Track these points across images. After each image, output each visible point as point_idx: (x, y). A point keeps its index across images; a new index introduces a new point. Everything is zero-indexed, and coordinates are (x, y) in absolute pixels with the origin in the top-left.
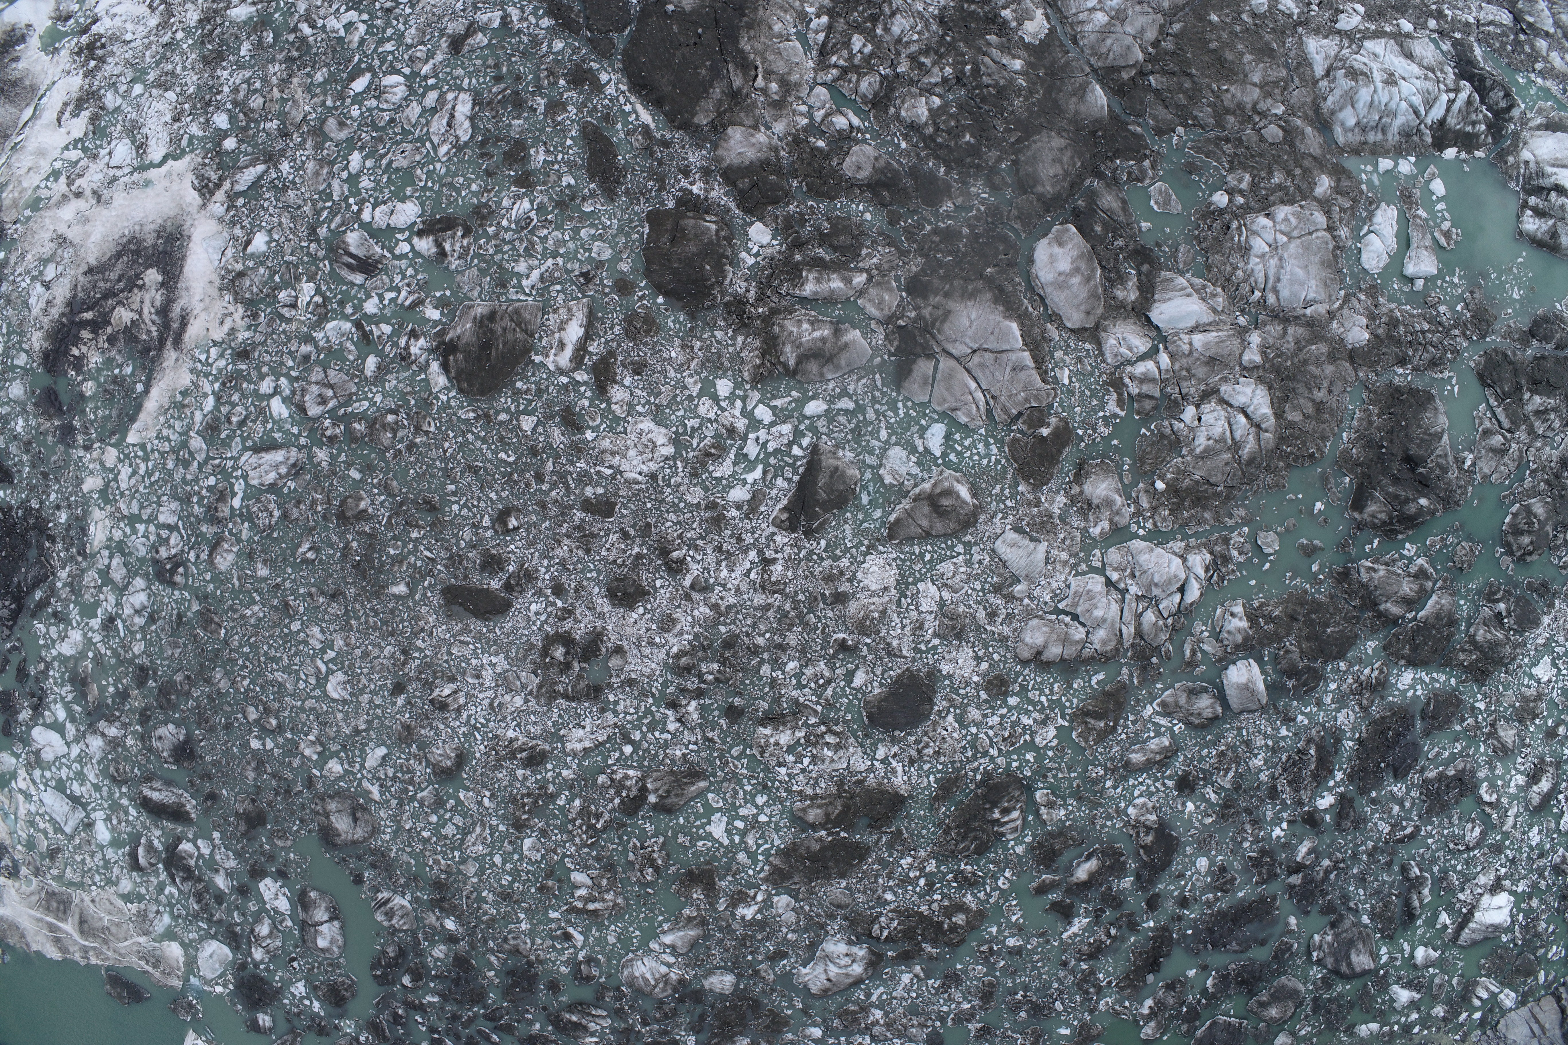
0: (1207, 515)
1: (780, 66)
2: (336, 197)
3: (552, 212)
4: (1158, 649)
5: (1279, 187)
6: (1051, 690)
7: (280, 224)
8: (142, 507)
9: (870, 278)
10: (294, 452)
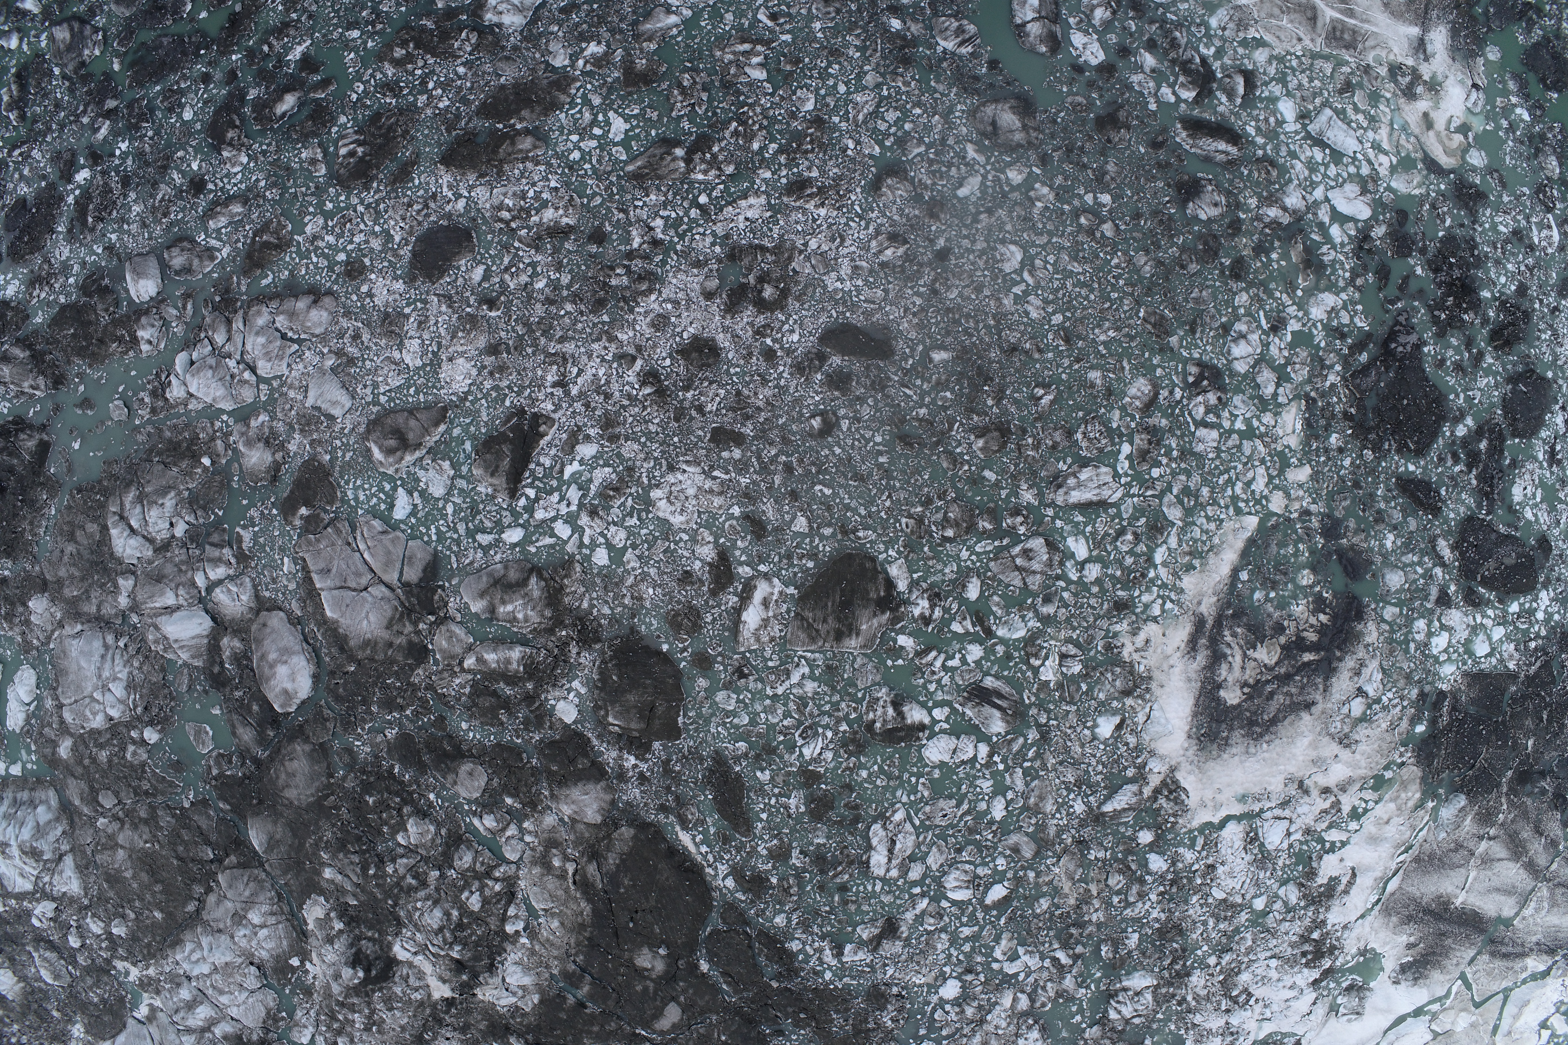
0: (168, 434)
1: (551, 883)
2: (1019, 771)
3: (780, 743)
4: (214, 309)
5: (101, 746)
6: (307, 268)
7: (1082, 746)
8: (1239, 447)
9: (461, 663)
10: (1060, 500)
